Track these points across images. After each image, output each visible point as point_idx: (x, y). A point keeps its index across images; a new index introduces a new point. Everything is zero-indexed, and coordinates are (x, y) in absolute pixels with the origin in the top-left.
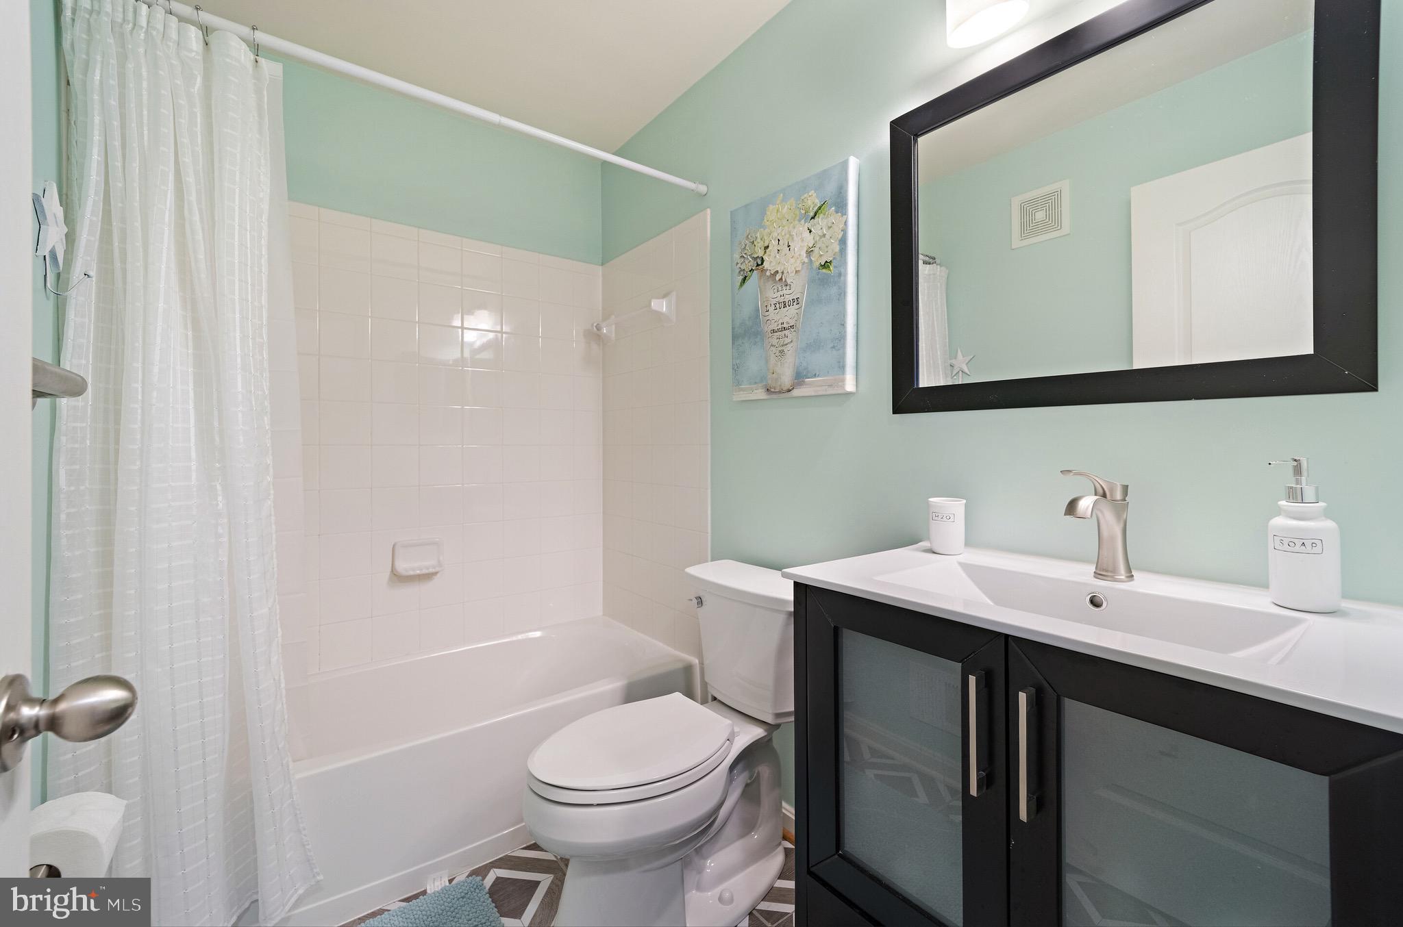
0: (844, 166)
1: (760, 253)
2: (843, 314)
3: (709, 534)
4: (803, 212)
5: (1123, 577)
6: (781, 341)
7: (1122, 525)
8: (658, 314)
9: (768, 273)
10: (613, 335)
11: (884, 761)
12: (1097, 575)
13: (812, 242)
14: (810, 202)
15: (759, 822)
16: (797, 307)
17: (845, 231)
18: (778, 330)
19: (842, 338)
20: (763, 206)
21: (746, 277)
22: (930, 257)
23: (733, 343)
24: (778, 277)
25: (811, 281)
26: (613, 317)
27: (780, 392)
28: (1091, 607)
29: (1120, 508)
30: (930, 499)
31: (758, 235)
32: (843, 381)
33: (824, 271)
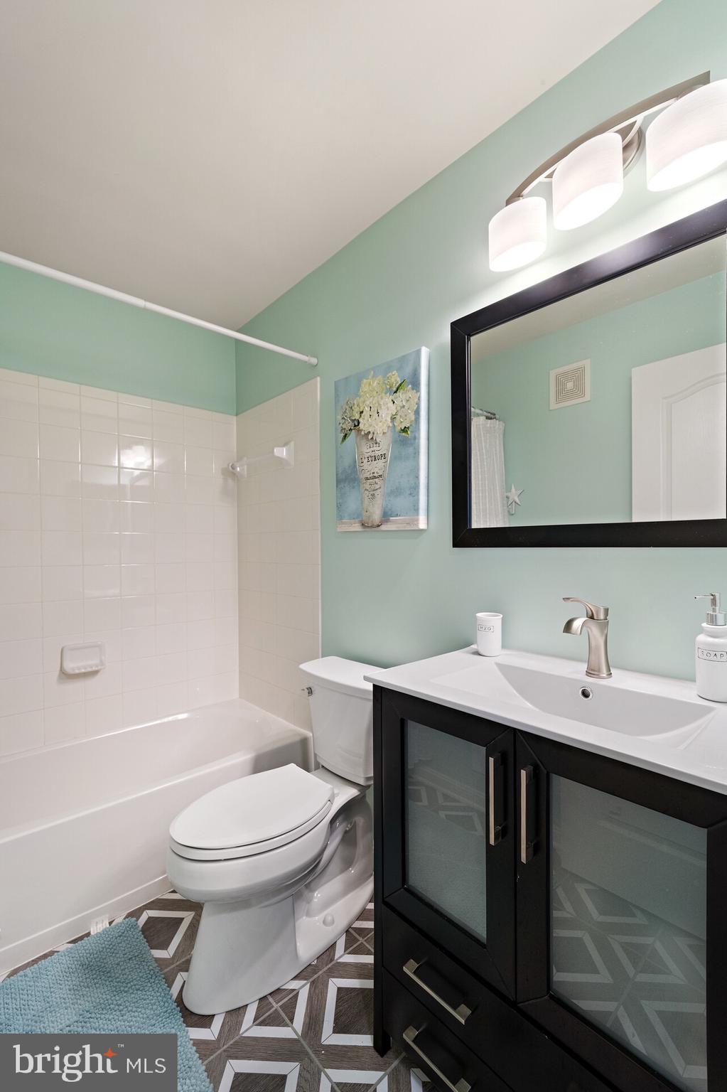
0: (418, 353)
1: (357, 417)
2: (417, 469)
3: (320, 635)
4: (388, 387)
5: (604, 675)
6: (373, 487)
7: (604, 638)
8: (280, 460)
9: (363, 433)
10: (246, 473)
11: (454, 804)
12: (588, 673)
13: (395, 411)
14: (393, 380)
15: (356, 859)
16: (384, 460)
17: (418, 404)
18: (371, 478)
19: (416, 487)
20: (359, 378)
21: (346, 435)
22: (491, 414)
23: (337, 487)
24: (370, 437)
25: (394, 442)
26: (245, 458)
27: (372, 527)
28: (582, 697)
29: (604, 625)
30: (478, 615)
31: (355, 402)
32: (417, 520)
33: (404, 434)
